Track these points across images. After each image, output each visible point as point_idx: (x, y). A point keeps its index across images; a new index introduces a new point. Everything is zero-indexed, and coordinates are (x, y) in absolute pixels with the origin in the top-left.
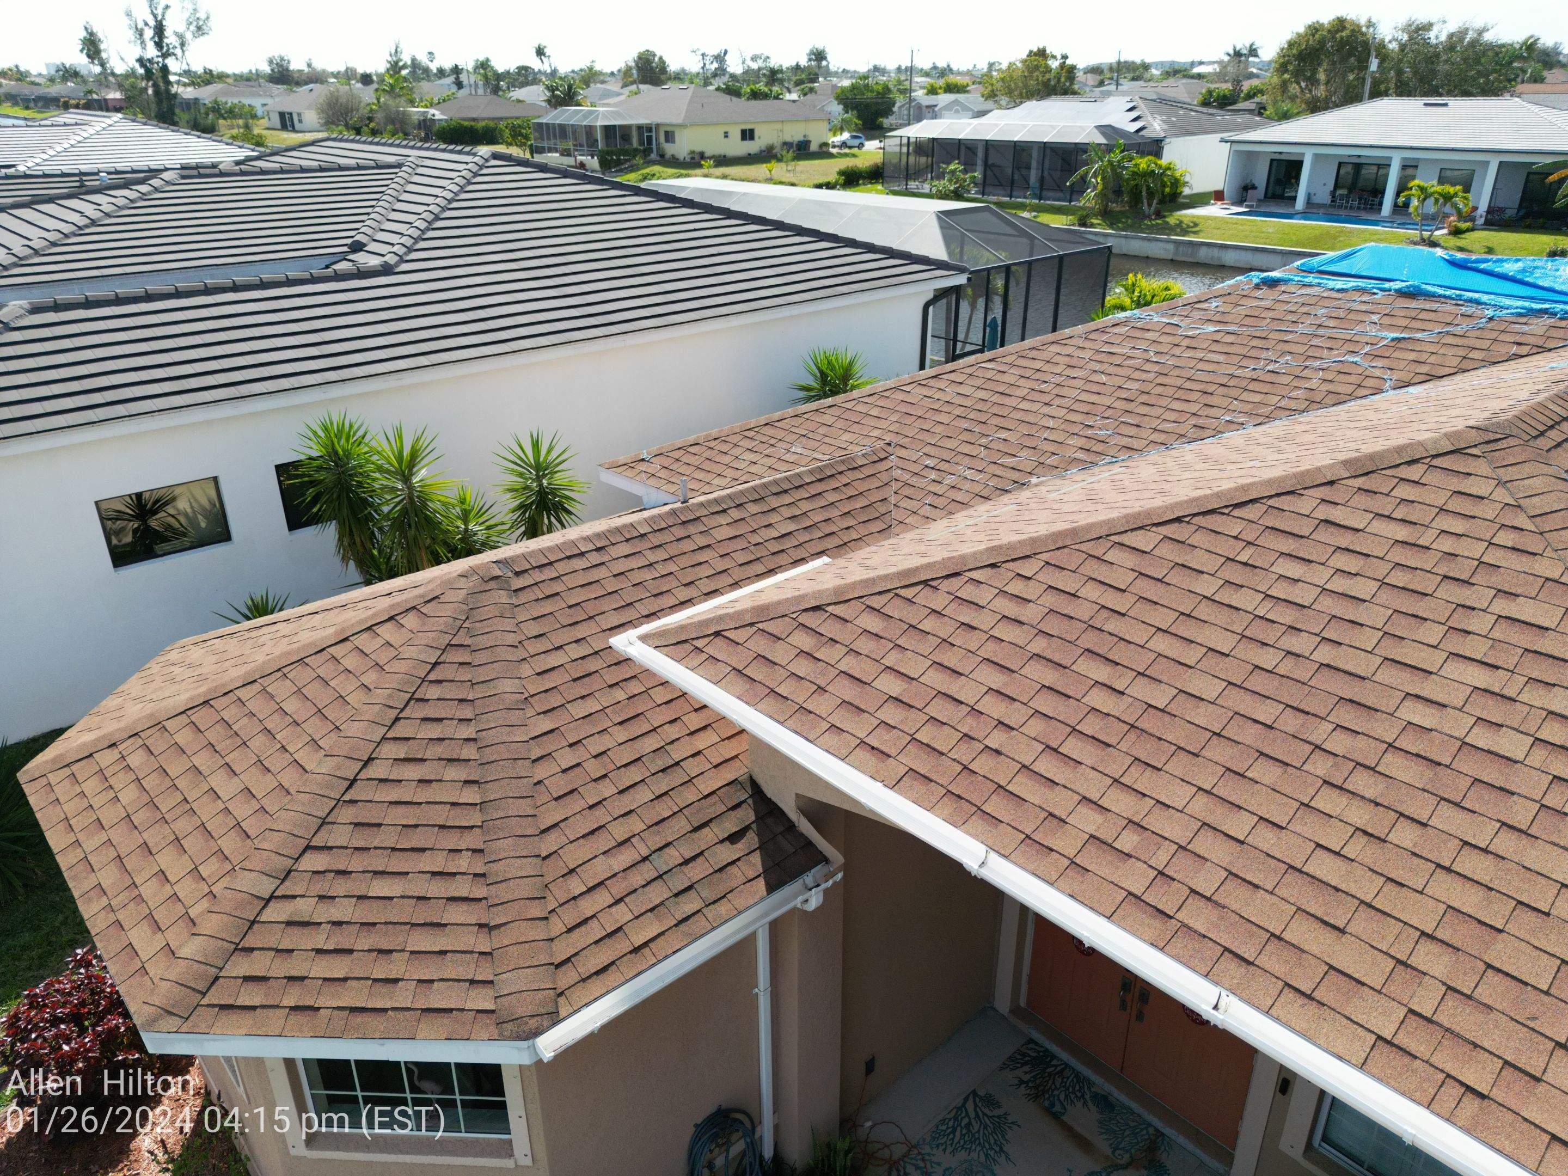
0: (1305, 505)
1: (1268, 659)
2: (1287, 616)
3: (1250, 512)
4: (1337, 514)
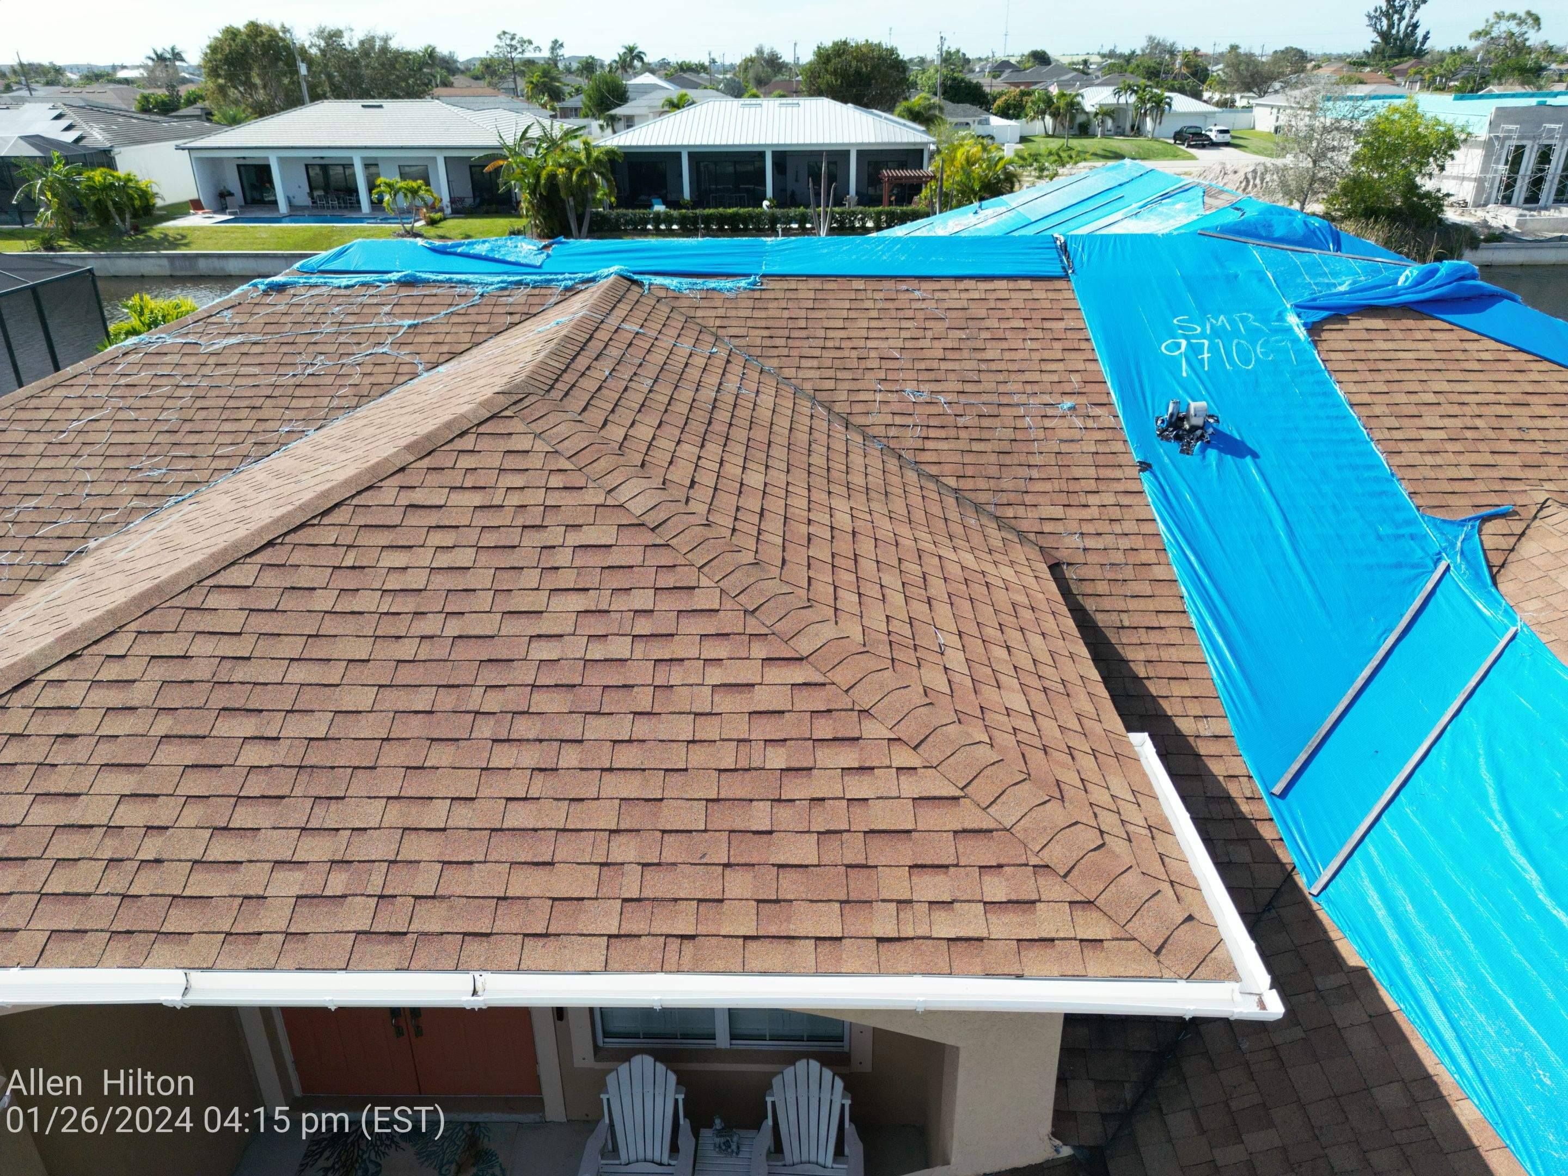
0: (387, 495)
1: (406, 650)
2: (408, 604)
3: (340, 516)
4: (418, 497)
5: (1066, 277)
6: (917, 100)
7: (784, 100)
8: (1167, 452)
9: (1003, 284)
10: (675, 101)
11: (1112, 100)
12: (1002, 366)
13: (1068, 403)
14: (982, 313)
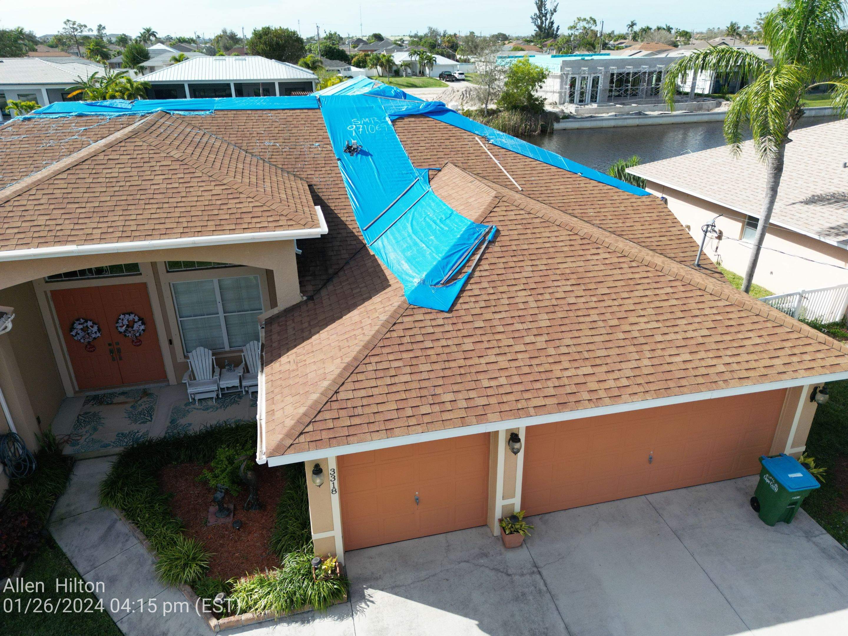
5: (319, 108)
6: (309, 58)
7: (237, 57)
8: (346, 156)
9: (299, 111)
10: (178, 58)
11: (409, 59)
12: (297, 134)
13: (317, 144)
14: (291, 120)
